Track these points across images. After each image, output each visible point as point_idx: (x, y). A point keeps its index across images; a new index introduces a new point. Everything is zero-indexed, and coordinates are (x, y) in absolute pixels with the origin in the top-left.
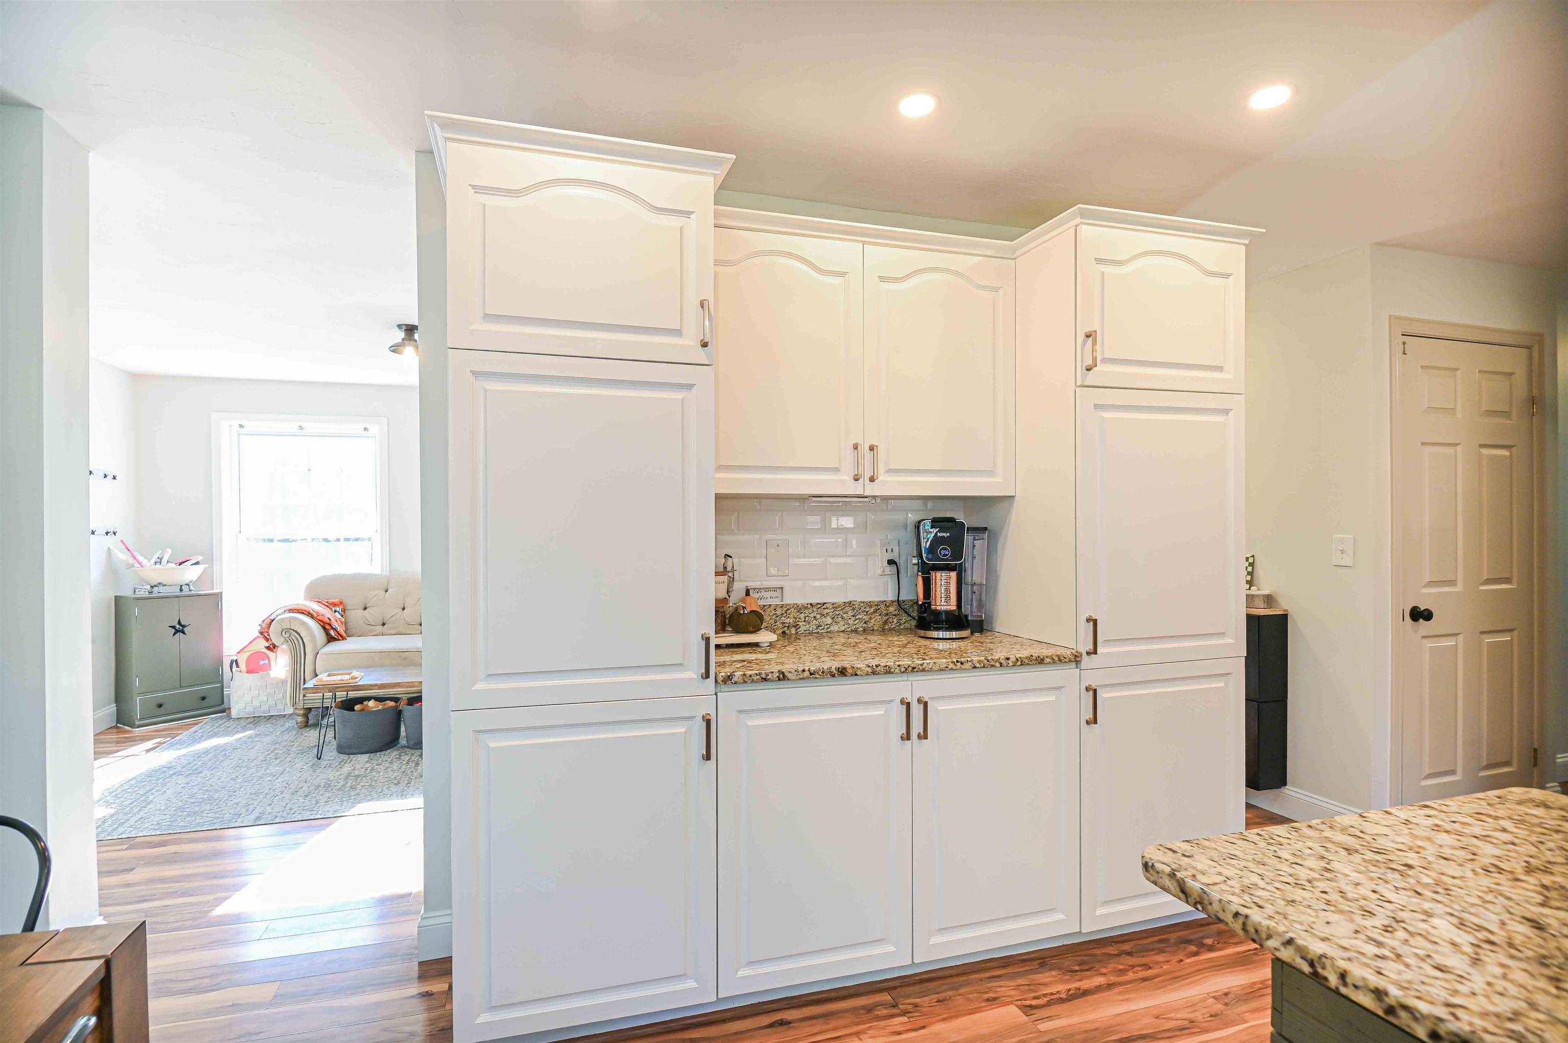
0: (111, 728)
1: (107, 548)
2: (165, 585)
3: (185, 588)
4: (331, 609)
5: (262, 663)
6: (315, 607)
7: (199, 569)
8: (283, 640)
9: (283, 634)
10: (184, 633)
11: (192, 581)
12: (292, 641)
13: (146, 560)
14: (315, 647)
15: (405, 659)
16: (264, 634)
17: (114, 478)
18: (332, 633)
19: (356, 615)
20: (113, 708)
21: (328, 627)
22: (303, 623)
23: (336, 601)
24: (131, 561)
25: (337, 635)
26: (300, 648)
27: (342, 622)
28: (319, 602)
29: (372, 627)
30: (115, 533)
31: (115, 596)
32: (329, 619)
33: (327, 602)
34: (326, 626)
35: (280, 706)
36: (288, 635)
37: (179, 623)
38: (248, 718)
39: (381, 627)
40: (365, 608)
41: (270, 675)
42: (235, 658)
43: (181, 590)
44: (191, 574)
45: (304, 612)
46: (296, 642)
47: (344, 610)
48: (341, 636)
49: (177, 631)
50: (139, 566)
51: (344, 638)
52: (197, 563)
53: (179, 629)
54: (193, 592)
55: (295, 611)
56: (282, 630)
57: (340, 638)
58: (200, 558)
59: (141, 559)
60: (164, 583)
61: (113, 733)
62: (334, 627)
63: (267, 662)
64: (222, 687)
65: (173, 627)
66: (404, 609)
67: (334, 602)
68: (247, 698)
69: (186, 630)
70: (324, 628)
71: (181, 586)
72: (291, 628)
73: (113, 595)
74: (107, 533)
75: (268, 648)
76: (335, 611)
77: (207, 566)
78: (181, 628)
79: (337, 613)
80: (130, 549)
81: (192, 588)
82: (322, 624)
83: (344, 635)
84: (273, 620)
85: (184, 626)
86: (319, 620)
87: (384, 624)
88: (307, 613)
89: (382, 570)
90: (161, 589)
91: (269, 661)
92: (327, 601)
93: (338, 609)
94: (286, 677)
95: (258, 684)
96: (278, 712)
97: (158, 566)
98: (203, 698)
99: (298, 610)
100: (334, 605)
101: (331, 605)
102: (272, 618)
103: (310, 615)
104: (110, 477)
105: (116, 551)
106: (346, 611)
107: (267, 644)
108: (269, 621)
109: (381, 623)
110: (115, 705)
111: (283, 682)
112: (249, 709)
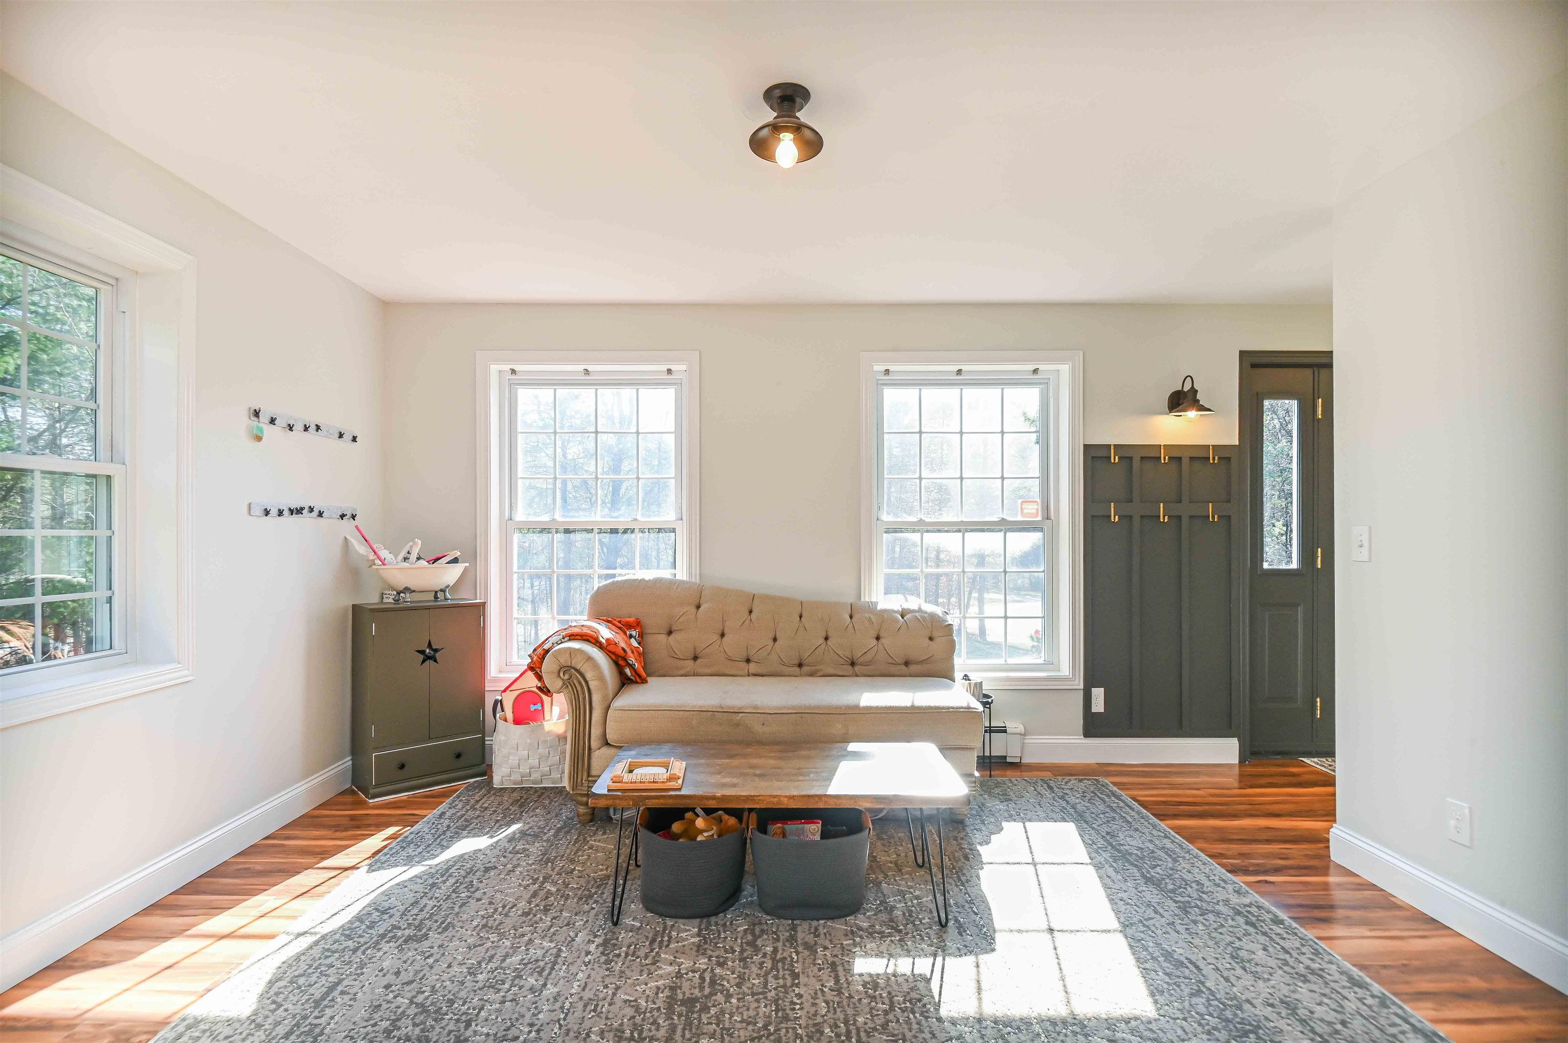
0: (343, 793)
1: (343, 538)
2: (414, 591)
3: (440, 595)
4: (625, 633)
5: (533, 708)
6: (605, 633)
7: (458, 569)
8: (560, 683)
9: (561, 675)
10: (435, 661)
11: (449, 586)
12: (573, 687)
13: (391, 556)
14: (605, 697)
15: (737, 725)
16: (535, 668)
17: (354, 439)
18: (628, 671)
19: (658, 642)
20: (347, 762)
21: (621, 662)
22: (589, 659)
23: (632, 620)
24: (372, 556)
25: (634, 674)
26: (584, 693)
27: (639, 654)
28: (608, 622)
29: (682, 662)
30: (353, 517)
31: (354, 606)
32: (623, 649)
33: (620, 622)
34: (618, 660)
35: (556, 775)
36: (567, 677)
37: (430, 645)
38: (514, 790)
39: (690, 663)
40: (670, 633)
41: (544, 728)
42: (500, 698)
43: (436, 597)
44: (450, 575)
45: (591, 639)
46: (579, 688)
47: (641, 635)
48: (640, 676)
49: (427, 658)
50: (381, 563)
51: (644, 681)
52: (455, 561)
53: (429, 656)
54: (449, 602)
55: (578, 637)
56: (558, 668)
57: (638, 680)
58: (458, 554)
59: (384, 553)
60: (413, 588)
61: (345, 804)
62: (631, 662)
63: (539, 707)
64: (483, 737)
65: (422, 652)
66: (723, 635)
67: (628, 622)
68: (513, 760)
69: (438, 655)
70: (616, 663)
71: (436, 592)
72: (573, 665)
73: (348, 602)
74: (342, 516)
75: (539, 688)
76: (631, 636)
77: (467, 564)
78: (432, 652)
79: (633, 639)
80: (368, 538)
81: (448, 596)
82: (614, 658)
83: (643, 674)
84: (547, 651)
85: (436, 651)
86: (610, 652)
87: (695, 658)
88: (594, 641)
89: (690, 574)
90: (408, 597)
91: (543, 706)
92: (619, 619)
93: (634, 633)
94: (566, 732)
95: (529, 741)
96: (552, 783)
97: (406, 564)
98: (458, 756)
99: (581, 636)
100: (629, 626)
101: (624, 626)
102: (546, 647)
103: (598, 644)
104: (348, 437)
105: (353, 540)
106: (644, 636)
107: (539, 685)
108: (542, 653)
109: (692, 656)
110: (350, 758)
111: (562, 738)
112: (516, 777)
